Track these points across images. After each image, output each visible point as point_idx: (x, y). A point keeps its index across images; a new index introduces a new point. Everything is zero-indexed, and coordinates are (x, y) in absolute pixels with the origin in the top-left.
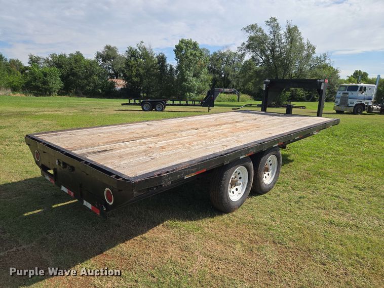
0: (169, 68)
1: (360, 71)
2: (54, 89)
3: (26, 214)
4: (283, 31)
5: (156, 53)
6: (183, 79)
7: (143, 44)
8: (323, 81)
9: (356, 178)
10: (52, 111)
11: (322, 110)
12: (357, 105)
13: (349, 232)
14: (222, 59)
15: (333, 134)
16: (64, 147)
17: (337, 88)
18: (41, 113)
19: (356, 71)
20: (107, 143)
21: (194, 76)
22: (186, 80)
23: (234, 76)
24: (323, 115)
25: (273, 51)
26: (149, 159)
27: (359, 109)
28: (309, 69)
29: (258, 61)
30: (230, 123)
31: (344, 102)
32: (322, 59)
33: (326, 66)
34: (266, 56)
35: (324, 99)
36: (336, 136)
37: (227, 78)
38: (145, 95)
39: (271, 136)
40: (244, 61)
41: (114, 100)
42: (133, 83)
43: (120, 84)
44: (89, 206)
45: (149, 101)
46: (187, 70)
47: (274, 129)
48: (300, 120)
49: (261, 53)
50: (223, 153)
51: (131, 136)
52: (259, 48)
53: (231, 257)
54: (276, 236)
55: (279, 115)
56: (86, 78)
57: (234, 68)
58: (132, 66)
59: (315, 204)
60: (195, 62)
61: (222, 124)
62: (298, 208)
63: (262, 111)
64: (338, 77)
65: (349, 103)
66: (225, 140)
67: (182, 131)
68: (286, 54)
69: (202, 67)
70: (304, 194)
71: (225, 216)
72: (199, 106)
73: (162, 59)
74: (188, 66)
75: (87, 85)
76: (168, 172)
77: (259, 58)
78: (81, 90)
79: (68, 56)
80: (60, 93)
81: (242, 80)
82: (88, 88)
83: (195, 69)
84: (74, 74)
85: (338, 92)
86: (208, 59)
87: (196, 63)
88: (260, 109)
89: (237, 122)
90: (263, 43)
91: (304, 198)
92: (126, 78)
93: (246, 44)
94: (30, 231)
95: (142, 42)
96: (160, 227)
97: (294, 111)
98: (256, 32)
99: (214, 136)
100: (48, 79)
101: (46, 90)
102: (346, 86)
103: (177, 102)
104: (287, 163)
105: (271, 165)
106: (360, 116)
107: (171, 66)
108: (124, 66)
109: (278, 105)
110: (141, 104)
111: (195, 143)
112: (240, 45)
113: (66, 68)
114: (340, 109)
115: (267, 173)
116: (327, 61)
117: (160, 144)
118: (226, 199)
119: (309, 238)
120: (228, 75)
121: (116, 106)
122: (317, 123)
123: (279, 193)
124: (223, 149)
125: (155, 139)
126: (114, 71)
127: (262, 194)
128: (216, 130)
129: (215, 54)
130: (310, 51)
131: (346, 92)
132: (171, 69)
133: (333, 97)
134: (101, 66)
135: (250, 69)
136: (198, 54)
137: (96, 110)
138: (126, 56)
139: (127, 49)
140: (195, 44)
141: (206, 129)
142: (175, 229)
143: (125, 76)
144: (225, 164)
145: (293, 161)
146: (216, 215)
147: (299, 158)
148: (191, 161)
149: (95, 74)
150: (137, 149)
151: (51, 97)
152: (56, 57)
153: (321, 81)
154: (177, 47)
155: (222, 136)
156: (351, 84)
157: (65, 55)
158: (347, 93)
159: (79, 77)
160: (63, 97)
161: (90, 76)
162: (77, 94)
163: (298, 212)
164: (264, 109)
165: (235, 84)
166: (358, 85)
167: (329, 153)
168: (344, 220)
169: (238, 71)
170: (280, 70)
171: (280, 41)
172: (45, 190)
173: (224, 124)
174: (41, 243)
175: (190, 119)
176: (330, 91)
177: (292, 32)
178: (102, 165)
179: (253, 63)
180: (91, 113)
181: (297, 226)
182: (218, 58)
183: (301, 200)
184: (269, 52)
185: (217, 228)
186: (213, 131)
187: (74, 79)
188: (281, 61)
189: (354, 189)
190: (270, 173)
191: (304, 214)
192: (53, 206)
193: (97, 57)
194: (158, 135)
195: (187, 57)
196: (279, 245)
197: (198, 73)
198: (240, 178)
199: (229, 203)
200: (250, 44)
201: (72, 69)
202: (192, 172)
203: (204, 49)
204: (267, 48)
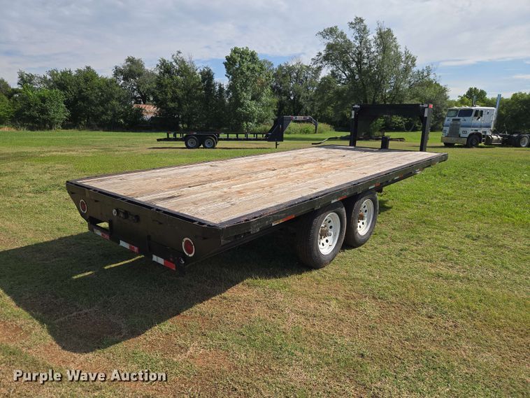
0: (217, 88)
1: (475, 89)
2: (56, 120)
3: (75, 277)
4: (372, 36)
5: (199, 67)
6: (237, 102)
7: (181, 55)
8: (427, 105)
9: (468, 226)
10: (62, 151)
11: (427, 142)
12: (471, 135)
13: (458, 284)
14: (290, 75)
15: (440, 174)
16: (123, 194)
17: (446, 113)
18: (48, 154)
19: (471, 89)
20: (171, 188)
21: (253, 99)
22: (241, 105)
23: (307, 97)
24: (427, 149)
25: (359, 63)
26: (228, 205)
27: (475, 140)
28: (407, 87)
29: (340, 77)
30: (313, 162)
31: (454, 131)
32: (425, 74)
33: (430, 84)
34: (351, 71)
35: (428, 128)
36: (445, 176)
37: (297, 101)
38: (185, 126)
39: (366, 176)
40: (320, 77)
41: (142, 134)
42: (169, 110)
43: (150, 111)
44: (161, 261)
45: (195, 135)
46: (242, 90)
47: (368, 168)
48: (400, 156)
49: (343, 67)
50: (312, 197)
51: (197, 179)
52: (340, 60)
53: (327, 314)
54: (376, 292)
55: (372, 150)
56: (102, 103)
57: (307, 87)
58: (166, 86)
59: (419, 257)
60: (253, 79)
61: (303, 164)
62: (399, 261)
63: (350, 145)
64: (446, 98)
65: (461, 132)
66: (312, 181)
67: (256, 173)
68: (377, 68)
69: (263, 86)
70: (406, 246)
71: (315, 273)
72: (263, 140)
73: (208, 76)
74: (244, 85)
75: (103, 113)
76: (255, 218)
77: (340, 73)
78: (95, 121)
79: (74, 73)
80: (65, 126)
81: (319, 104)
82: (104, 117)
83: (254, 89)
84: (84, 99)
85: (447, 118)
86: (271, 75)
87: (255, 81)
88: (347, 143)
89: (322, 160)
90: (346, 52)
91: (406, 250)
92: (158, 103)
93: (323, 53)
94: (87, 295)
95: (179, 52)
96: (240, 286)
97: (391, 144)
98: (336, 38)
99: (297, 178)
100: (47, 105)
101: (45, 121)
102: (456, 110)
103: (233, 136)
104: (383, 211)
105: (366, 211)
106: (475, 150)
107: (220, 85)
108: (155, 86)
109: (368, 137)
110: (184, 139)
111: (277, 186)
112: (314, 56)
113: (73, 91)
114: (450, 140)
115: (361, 221)
116: (432, 77)
117: (235, 188)
118: (315, 252)
119: (414, 292)
120: (299, 96)
121: (148, 142)
122: (420, 159)
123: (376, 245)
124: (311, 193)
125: (226, 183)
126: (141, 93)
127: (355, 247)
128: (298, 170)
129: (281, 68)
130: (409, 63)
131: (457, 117)
132: (221, 89)
133: (441, 125)
134: (122, 86)
135: (329, 88)
136: (257, 69)
137: (122, 149)
138: (157, 72)
139: (158, 63)
140: (253, 55)
141: (286, 170)
142: (258, 288)
143: (156, 99)
144: (316, 209)
145: (390, 208)
146: (303, 272)
147: (399, 204)
148: (277, 206)
149: (113, 98)
150: (209, 194)
151: (53, 131)
152: (57, 75)
153: (425, 106)
154: (228, 59)
155: (307, 177)
156: (463, 107)
157: (70, 71)
158: (459, 120)
159: (91, 103)
160: (70, 131)
161: (107, 101)
162: (90, 127)
163: (400, 266)
164: (353, 144)
165: (308, 109)
166: (473, 108)
167: (436, 198)
168: (453, 273)
169: (313, 90)
170: (370, 90)
171: (368, 49)
172: (89, 250)
173: (306, 163)
174: (104, 307)
175: (262, 158)
176: (436, 117)
177: (385, 37)
178: (178, 212)
179: (333, 80)
180: (116, 153)
181: (399, 280)
182: (285, 73)
183: (403, 253)
184: (354, 65)
185: (307, 285)
186: (294, 172)
187: (85, 105)
188: (370, 77)
189: (466, 239)
190: (365, 221)
191: (407, 267)
192: (106, 268)
193: (116, 74)
194: (229, 178)
195: (242, 73)
196: (379, 300)
197: (258, 94)
198: (331, 227)
199: (319, 257)
200: (328, 55)
201: (81, 91)
202: (281, 218)
203: (265, 61)
204: (351, 60)
